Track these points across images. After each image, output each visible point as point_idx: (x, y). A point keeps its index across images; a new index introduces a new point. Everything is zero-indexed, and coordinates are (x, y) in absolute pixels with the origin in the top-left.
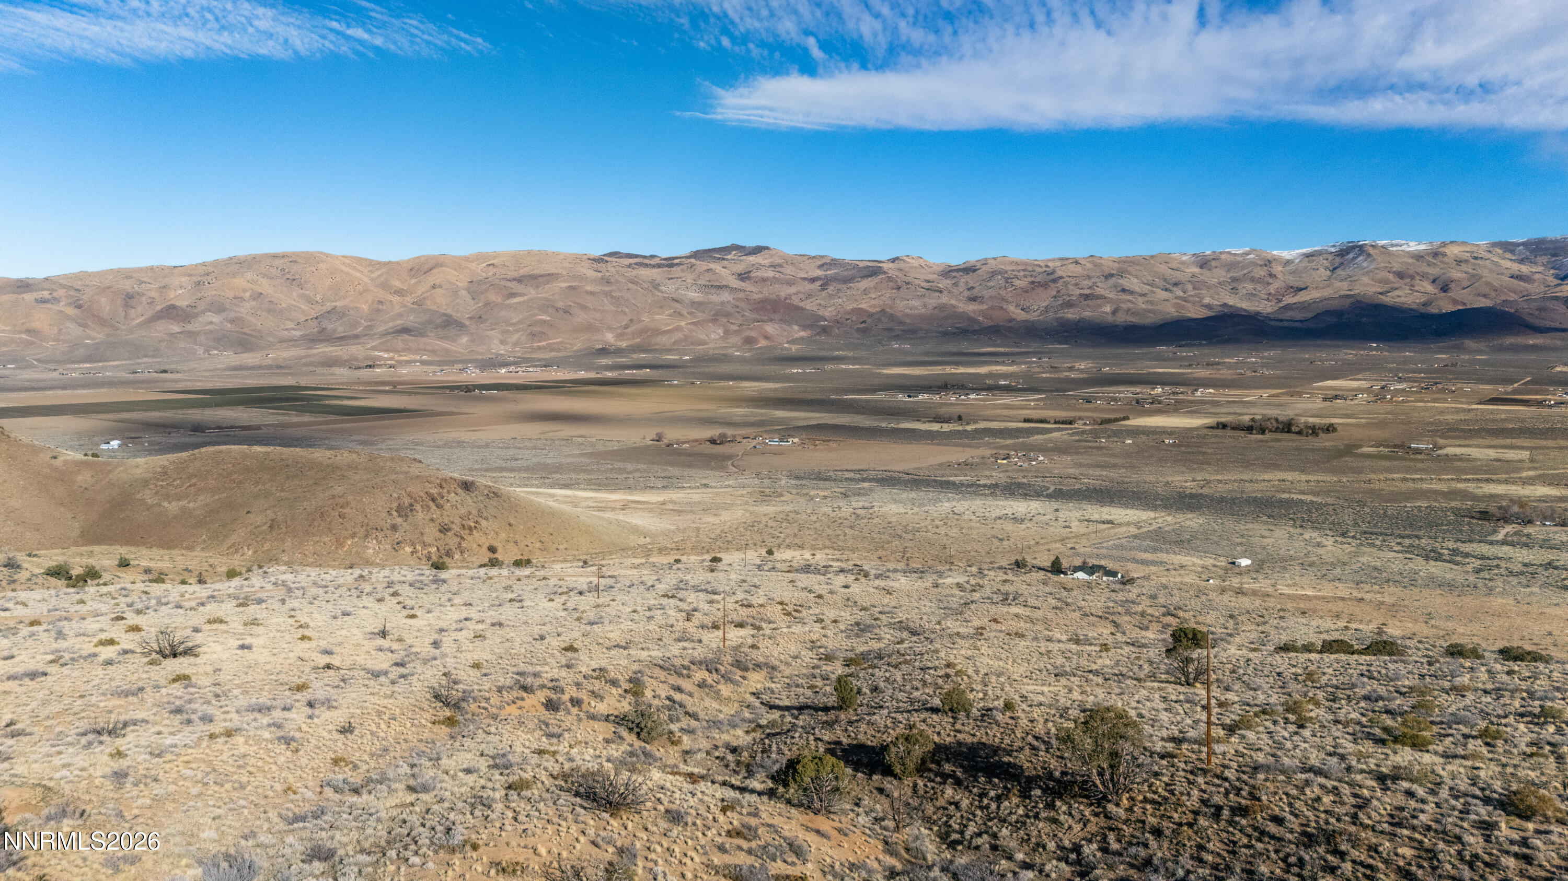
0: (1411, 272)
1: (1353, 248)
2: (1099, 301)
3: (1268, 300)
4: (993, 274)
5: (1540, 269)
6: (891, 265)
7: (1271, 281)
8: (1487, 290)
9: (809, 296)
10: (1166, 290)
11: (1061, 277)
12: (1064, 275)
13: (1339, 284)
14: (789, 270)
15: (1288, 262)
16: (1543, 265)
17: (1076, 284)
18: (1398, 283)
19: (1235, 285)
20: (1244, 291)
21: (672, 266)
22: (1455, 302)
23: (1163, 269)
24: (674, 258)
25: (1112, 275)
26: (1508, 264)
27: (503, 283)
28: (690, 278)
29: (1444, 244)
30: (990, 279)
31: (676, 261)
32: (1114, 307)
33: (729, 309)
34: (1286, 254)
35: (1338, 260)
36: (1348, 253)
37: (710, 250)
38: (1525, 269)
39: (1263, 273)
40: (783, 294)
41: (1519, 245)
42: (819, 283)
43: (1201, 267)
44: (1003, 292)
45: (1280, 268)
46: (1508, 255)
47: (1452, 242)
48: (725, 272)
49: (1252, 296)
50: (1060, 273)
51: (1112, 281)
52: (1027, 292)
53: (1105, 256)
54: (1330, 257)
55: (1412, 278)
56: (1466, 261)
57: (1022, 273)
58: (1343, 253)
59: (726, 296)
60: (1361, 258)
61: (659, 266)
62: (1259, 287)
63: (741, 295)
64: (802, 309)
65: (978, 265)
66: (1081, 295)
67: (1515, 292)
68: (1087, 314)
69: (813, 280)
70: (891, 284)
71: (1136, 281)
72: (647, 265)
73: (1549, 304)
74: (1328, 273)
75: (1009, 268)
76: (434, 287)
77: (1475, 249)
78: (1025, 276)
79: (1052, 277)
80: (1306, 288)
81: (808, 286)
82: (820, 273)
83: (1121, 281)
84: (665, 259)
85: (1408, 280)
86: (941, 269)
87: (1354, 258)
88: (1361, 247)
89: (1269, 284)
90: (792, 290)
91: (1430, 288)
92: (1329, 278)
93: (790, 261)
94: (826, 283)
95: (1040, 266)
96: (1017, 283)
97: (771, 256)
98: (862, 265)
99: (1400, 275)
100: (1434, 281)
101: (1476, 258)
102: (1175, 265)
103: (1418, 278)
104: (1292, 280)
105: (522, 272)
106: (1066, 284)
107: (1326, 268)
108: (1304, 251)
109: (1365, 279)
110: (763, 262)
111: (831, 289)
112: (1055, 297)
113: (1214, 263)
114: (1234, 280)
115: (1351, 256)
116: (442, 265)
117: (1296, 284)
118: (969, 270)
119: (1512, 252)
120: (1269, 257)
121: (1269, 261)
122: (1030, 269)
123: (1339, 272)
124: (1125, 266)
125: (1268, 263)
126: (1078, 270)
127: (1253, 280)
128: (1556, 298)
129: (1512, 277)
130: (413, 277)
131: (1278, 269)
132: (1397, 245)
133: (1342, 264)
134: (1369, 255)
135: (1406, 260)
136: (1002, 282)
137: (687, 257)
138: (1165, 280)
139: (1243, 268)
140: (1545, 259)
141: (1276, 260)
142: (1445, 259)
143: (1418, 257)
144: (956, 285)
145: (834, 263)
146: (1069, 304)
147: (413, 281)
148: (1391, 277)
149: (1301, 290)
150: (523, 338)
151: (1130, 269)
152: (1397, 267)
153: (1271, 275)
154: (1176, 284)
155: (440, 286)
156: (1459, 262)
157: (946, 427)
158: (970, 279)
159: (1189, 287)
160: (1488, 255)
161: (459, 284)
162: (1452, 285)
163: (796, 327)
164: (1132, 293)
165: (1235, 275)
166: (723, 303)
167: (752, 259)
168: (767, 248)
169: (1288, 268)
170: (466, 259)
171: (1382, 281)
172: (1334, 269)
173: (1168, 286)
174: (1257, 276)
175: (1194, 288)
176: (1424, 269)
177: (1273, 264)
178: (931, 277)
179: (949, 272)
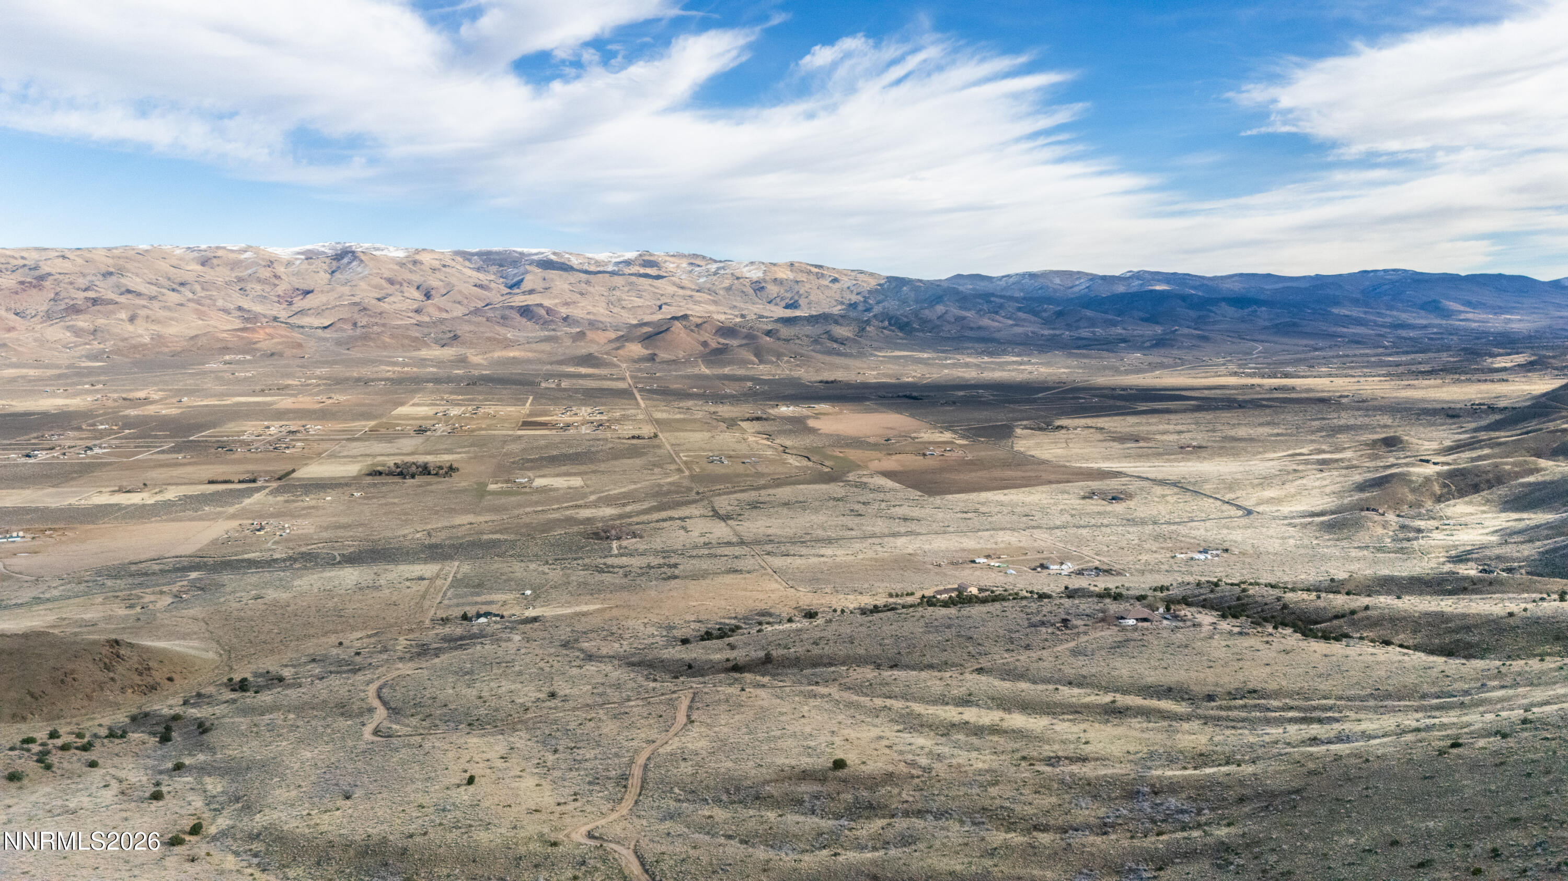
0: (399, 279)
1: (347, 253)
2: (111, 307)
3: (279, 302)
5: (492, 277)
7: (277, 282)
8: (460, 298)
10: (173, 290)
11: (50, 274)
12: (53, 271)
13: (342, 289)
15: (289, 264)
16: (494, 274)
17: (74, 285)
18: (391, 289)
19: (242, 285)
22: (440, 309)
23: (164, 266)
25: (111, 274)
26: (469, 272)
29: (417, 252)
32: (130, 313)
34: (283, 253)
35: (335, 264)
36: (343, 258)
38: (482, 277)
39: (268, 275)
41: (473, 254)
43: (203, 264)
45: (283, 269)
46: (467, 263)
47: (424, 250)
49: (263, 298)
50: (46, 268)
51: (113, 280)
52: (17, 293)
53: (93, 248)
54: (328, 261)
55: (401, 285)
56: (439, 269)
58: (338, 257)
60: (355, 263)
62: (267, 288)
66: (86, 298)
67: (480, 300)
71: (138, 280)
73: (507, 312)
74: (328, 276)
77: (442, 257)
79: (38, 273)
80: (312, 291)
83: (123, 281)
85: (398, 286)
87: (350, 263)
88: (353, 252)
89: (276, 285)
91: (417, 295)
92: (330, 282)
95: (14, 257)
99: (391, 282)
100: (418, 288)
101: (444, 266)
102: (175, 262)
103: (405, 284)
104: (296, 282)
106: (58, 282)
107: (326, 271)
109: (363, 285)
112: (54, 300)
113: (215, 261)
114: (240, 280)
115: (345, 260)
117: (302, 286)
119: (469, 260)
120: (269, 256)
121: (271, 262)
123: (337, 275)
124: (121, 262)
125: (271, 264)
126: (66, 266)
127: (259, 280)
128: (512, 308)
129: (475, 286)
131: (281, 270)
132: (378, 249)
133: (339, 267)
134: (362, 261)
135: (391, 266)
138: (169, 279)
139: (246, 268)
140: (494, 268)
141: (276, 259)
142: (422, 267)
143: (402, 264)
148: (383, 282)
149: (307, 291)
151: (128, 266)
152: (387, 274)
153: (277, 277)
154: (182, 284)
156: (434, 270)
159: (198, 288)
160: (453, 264)
162: (433, 292)
164: (139, 294)
165: (240, 274)
169: (290, 269)
171: (377, 287)
172: (333, 272)
173: (175, 286)
174: (262, 277)
175: (203, 289)
176: (408, 276)
177: (275, 265)
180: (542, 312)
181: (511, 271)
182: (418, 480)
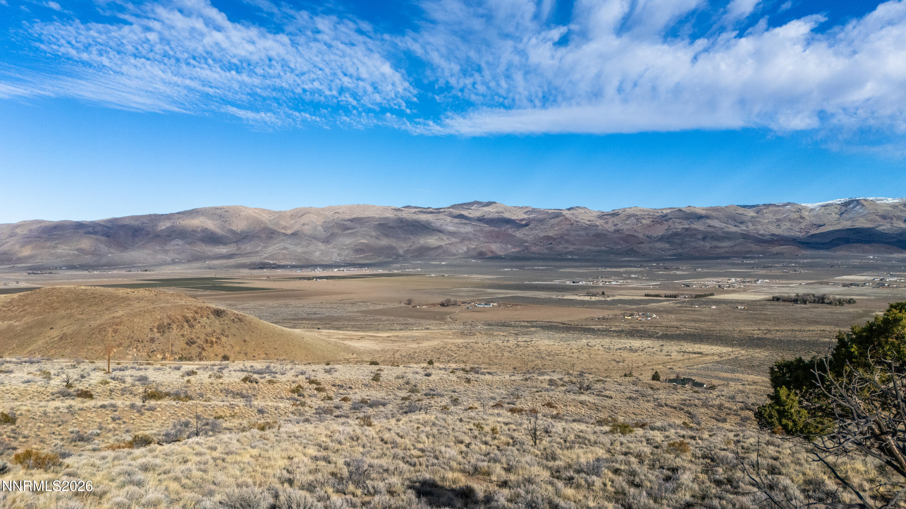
0: (890, 215)
1: (853, 201)
3: (800, 231)
4: (629, 216)
6: (568, 212)
7: (801, 221)
9: (519, 229)
10: (736, 226)
11: (671, 219)
12: (672, 217)
13: (845, 223)
14: (507, 215)
15: (812, 210)
17: (680, 223)
18: (882, 222)
19: (778, 223)
20: (785, 227)
21: (439, 213)
23: (734, 213)
24: (440, 209)
25: (702, 217)
27: (342, 222)
28: (448, 219)
30: (627, 219)
31: (442, 210)
32: (704, 235)
33: (471, 236)
34: (810, 205)
35: (844, 208)
36: (850, 205)
37: (462, 204)
39: (796, 216)
40: (503, 228)
42: (524, 222)
43: (758, 213)
44: (635, 227)
45: (807, 213)
48: (469, 216)
49: (789, 229)
50: (670, 216)
51: (702, 220)
52: (650, 227)
53: (697, 206)
54: (838, 207)
55: (891, 219)
57: (647, 216)
58: (846, 204)
59: (469, 229)
60: (858, 207)
61: (432, 213)
62: (794, 224)
63: (478, 228)
64: (514, 236)
65: (620, 212)
66: (683, 228)
69: (521, 220)
70: (567, 222)
71: (717, 221)
72: (425, 212)
74: (838, 216)
75: (639, 213)
76: (304, 225)
78: (649, 218)
79: (666, 218)
80: (824, 225)
81: (518, 224)
82: (524, 217)
83: (707, 221)
84: (436, 209)
85: (889, 220)
86: (598, 214)
87: (854, 207)
88: (858, 201)
89: (800, 223)
90: (509, 226)
92: (839, 219)
93: (506, 210)
94: (528, 223)
95: (658, 212)
96: (644, 221)
97: (497, 207)
98: (550, 211)
99: (884, 217)
103: (895, 219)
104: (815, 220)
105: (354, 216)
106: (674, 222)
107: (836, 213)
108: (821, 203)
109: (862, 220)
110: (492, 211)
111: (533, 224)
112: (666, 229)
113: (765, 210)
114: (778, 220)
115: (852, 206)
116: (309, 213)
117: (818, 223)
118: (614, 214)
120: (800, 207)
121: (800, 210)
122: (652, 214)
123: (845, 215)
124: (710, 212)
126: (681, 214)
127: (790, 220)
130: (292, 219)
131: (805, 214)
132: (880, 200)
133: (846, 211)
134: (863, 205)
135: (886, 208)
136: (635, 221)
137: (448, 208)
138: (735, 220)
139: (783, 214)
141: (805, 208)
143: (894, 206)
144: (607, 223)
145: (534, 211)
147: (293, 222)
148: (878, 218)
149: (821, 226)
150: (351, 252)
151: (713, 214)
152: (881, 212)
153: (802, 218)
155: (307, 224)
157: (594, 299)
158: (615, 220)
159: (750, 224)
161: (318, 223)
163: (509, 246)
164: (714, 227)
165: (779, 217)
166: (467, 233)
167: (486, 209)
168: (495, 203)
169: (812, 213)
170: (323, 209)
171: (872, 221)
172: (842, 214)
173: (737, 224)
174: (792, 218)
175: (753, 225)
176: (900, 214)
177: (802, 211)
178: (592, 219)
179: (602, 216)
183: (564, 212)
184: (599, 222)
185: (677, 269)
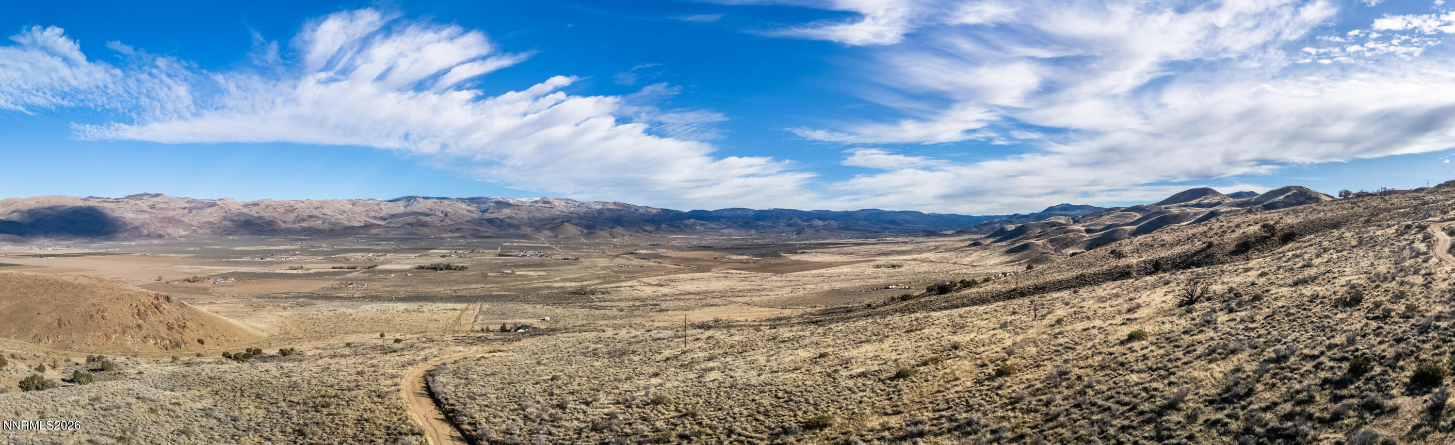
1: (413, 198)
2: (316, 219)
4: (267, 206)
5: (474, 207)
7: (381, 211)
8: (461, 216)
9: (184, 216)
10: (341, 214)
11: (297, 208)
14: (172, 204)
17: (304, 211)
18: (430, 213)
19: (367, 213)
20: (371, 215)
21: (119, 202)
22: (452, 220)
23: (338, 206)
24: (119, 199)
25: (318, 208)
26: (464, 206)
28: (128, 207)
29: (442, 198)
30: (266, 209)
32: (323, 221)
37: (134, 195)
38: (470, 208)
39: (378, 208)
40: (171, 215)
41: (466, 199)
42: (187, 210)
43: (353, 205)
44: (275, 213)
45: (384, 206)
46: (464, 202)
48: (144, 205)
49: (374, 217)
50: (296, 206)
51: (318, 210)
52: (284, 214)
53: (313, 200)
54: (404, 202)
55: (435, 211)
56: (451, 205)
57: (279, 206)
58: (409, 200)
59: (146, 216)
60: (415, 202)
61: (113, 202)
62: (377, 214)
63: (154, 215)
64: (182, 221)
65: (259, 202)
66: (307, 216)
67: (469, 216)
68: (312, 224)
69: (184, 209)
70: (223, 210)
71: (328, 210)
72: (106, 201)
75: (273, 204)
78: (281, 207)
79: (292, 208)
81: (182, 211)
82: (187, 205)
83: (322, 210)
84: (116, 199)
86: (242, 204)
90: (175, 213)
93: (171, 200)
94: (190, 210)
96: (278, 210)
97: (164, 198)
98: (206, 202)
99: (430, 210)
100: (442, 212)
102: (342, 204)
105: (52, 205)
106: (300, 211)
107: (403, 207)
110: (160, 201)
111: (194, 212)
112: (297, 216)
114: (366, 211)
115: (412, 201)
117: (391, 213)
118: (256, 205)
120: (379, 202)
122: (282, 204)
124: (322, 204)
126: (303, 205)
127: (374, 211)
129: (468, 211)
130: (4, 207)
133: (409, 205)
136: (272, 210)
137: (125, 198)
138: (339, 210)
139: (369, 206)
140: (474, 204)
141: (382, 203)
142: (444, 204)
143: (435, 203)
144: (251, 211)
145: (192, 200)
146: (303, 220)
148: (427, 210)
149: (394, 215)
151: (325, 205)
152: (429, 207)
153: (381, 209)
154: (344, 212)
158: (257, 208)
159: (350, 213)
160: (457, 202)
162: (449, 214)
163: (181, 230)
164: (328, 215)
166: (145, 219)
167: (155, 199)
168: (161, 194)
169: (387, 206)
172: (406, 207)
178: (240, 207)
179: (246, 206)
180: (498, 221)
181: (483, 206)
182: (444, 271)
183: (218, 202)
184: (245, 210)
185: (320, 247)
